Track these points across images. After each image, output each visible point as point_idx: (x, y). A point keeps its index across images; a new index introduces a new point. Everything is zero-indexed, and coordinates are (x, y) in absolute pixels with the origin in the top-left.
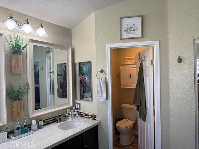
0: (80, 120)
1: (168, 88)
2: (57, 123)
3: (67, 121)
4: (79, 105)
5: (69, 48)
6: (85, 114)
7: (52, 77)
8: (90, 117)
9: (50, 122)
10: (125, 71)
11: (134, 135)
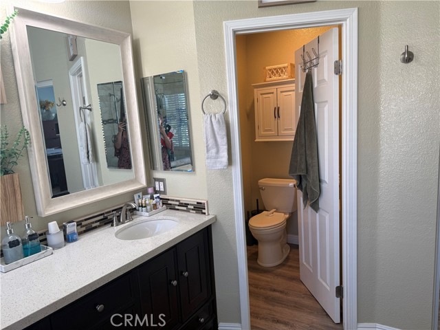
0: (168, 217)
1: (376, 129)
2: (112, 225)
3: (137, 220)
4: (161, 183)
5: (125, 37)
6: (178, 203)
7: (89, 120)
8: (190, 209)
9: (94, 225)
10: (264, 102)
11: (289, 244)
